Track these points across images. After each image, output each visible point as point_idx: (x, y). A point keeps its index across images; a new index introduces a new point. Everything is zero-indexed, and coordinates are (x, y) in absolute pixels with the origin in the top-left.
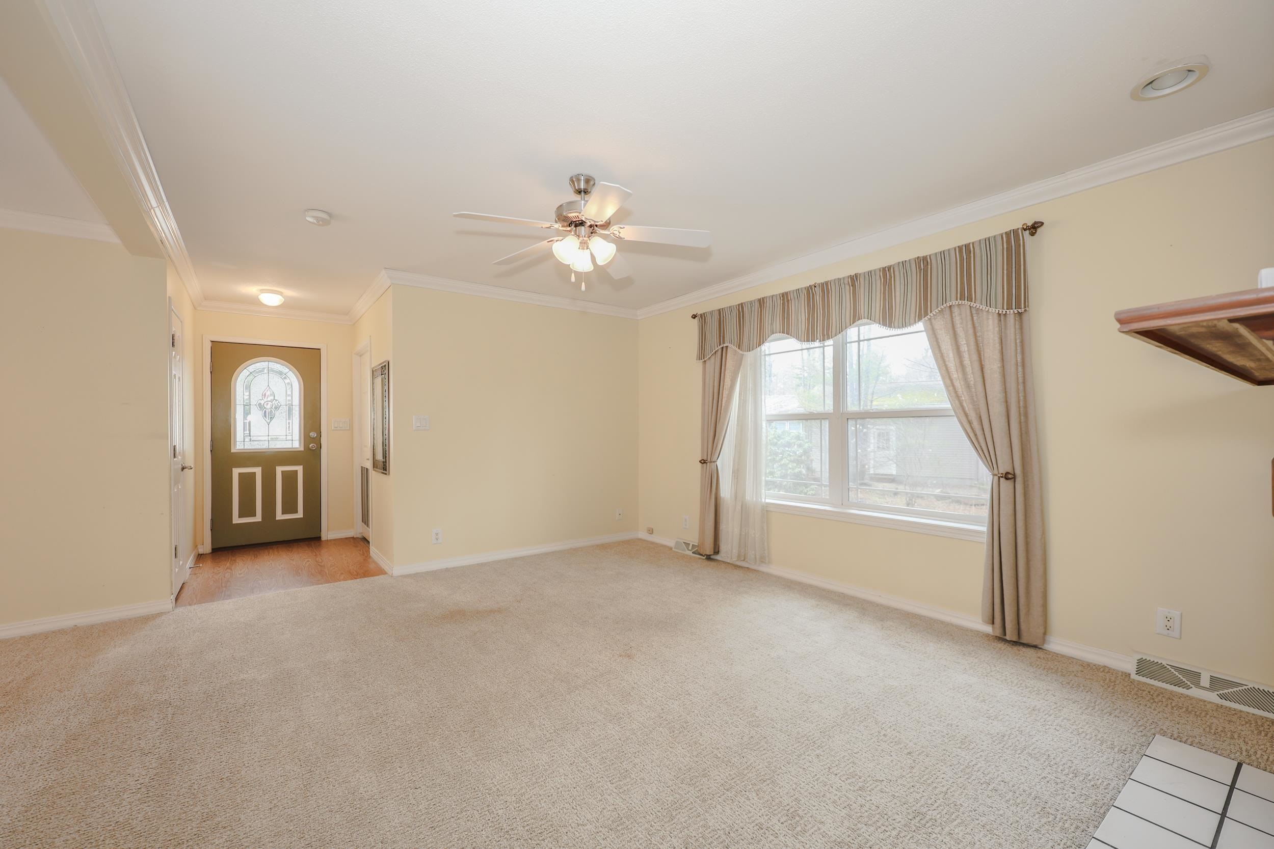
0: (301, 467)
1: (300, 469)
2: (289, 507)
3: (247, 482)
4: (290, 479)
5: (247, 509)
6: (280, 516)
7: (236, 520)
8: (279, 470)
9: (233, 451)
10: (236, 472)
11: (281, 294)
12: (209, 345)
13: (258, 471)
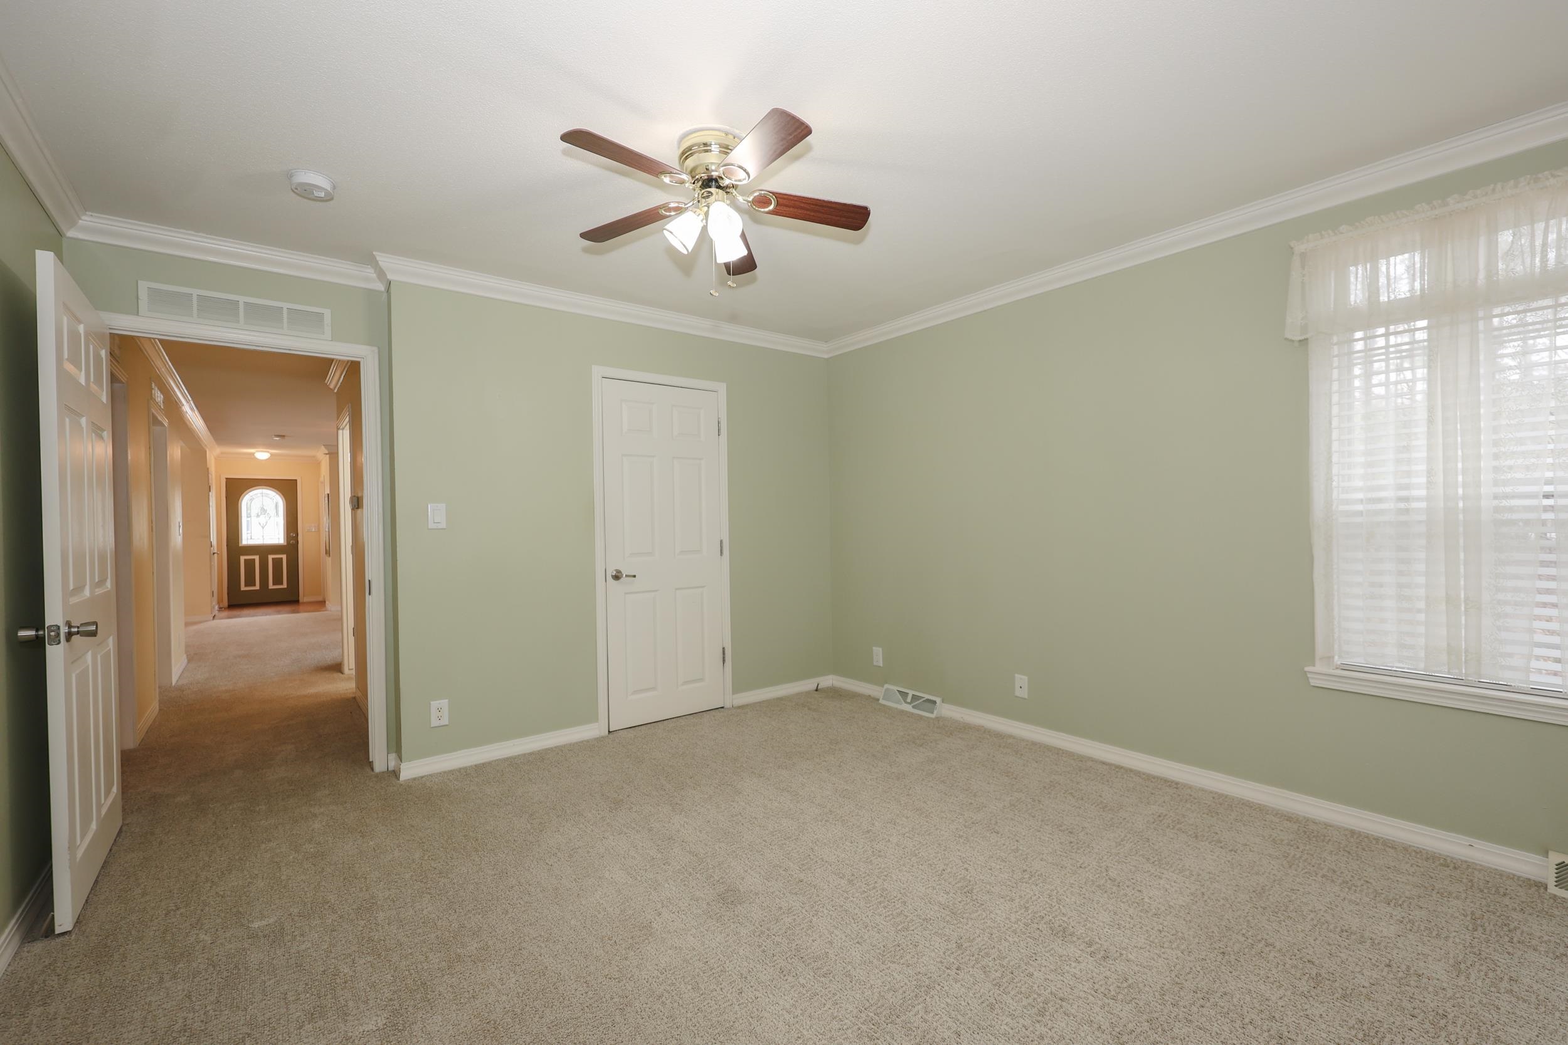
0: (285, 555)
1: (284, 557)
2: (278, 580)
3: (250, 564)
4: (277, 563)
5: (250, 581)
6: (271, 586)
7: (243, 588)
8: (270, 557)
9: (240, 545)
10: (243, 558)
11: (268, 452)
12: (225, 480)
13: (257, 558)
